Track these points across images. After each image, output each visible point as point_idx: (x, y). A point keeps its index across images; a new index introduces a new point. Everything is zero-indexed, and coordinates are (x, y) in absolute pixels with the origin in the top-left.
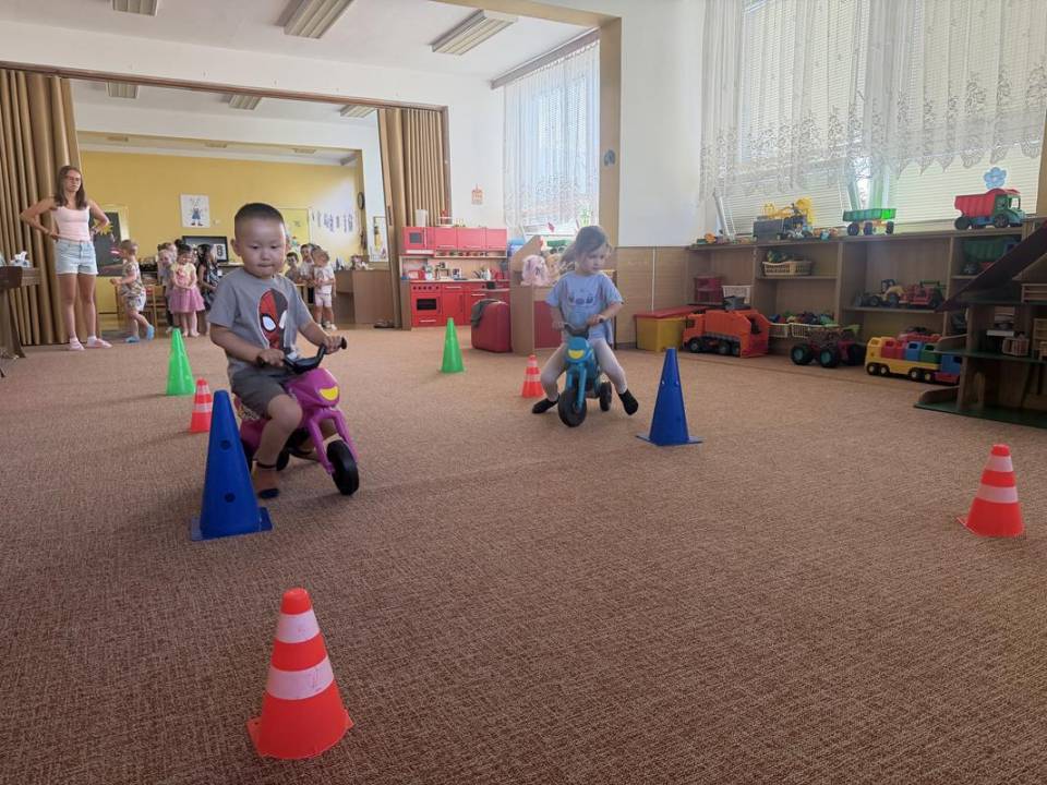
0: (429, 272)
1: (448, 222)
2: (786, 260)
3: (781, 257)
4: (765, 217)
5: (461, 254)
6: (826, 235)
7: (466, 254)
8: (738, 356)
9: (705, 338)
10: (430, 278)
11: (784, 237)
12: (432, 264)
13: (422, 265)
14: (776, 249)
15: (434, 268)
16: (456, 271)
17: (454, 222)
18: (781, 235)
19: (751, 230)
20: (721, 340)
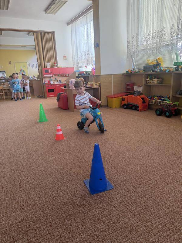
0: (52, 81)
1: (57, 66)
2: (154, 79)
3: (152, 78)
4: (147, 64)
6: (168, 71)
7: (62, 75)
8: (138, 110)
9: (128, 104)
10: (52, 83)
11: (153, 71)
13: (50, 79)
14: (151, 75)
15: (53, 80)
16: (60, 80)
18: (152, 70)
19: (143, 68)
20: (133, 105)
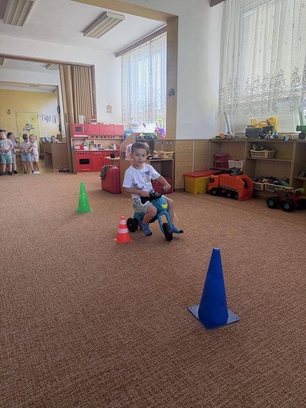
0: (86, 146)
1: (95, 121)
2: (263, 150)
3: (260, 148)
4: (252, 126)
5: (102, 137)
6: (287, 139)
7: (104, 137)
8: (237, 199)
9: (219, 188)
10: (86, 148)
12: (88, 142)
13: (82, 142)
15: (89, 144)
16: (99, 145)
17: (98, 122)
18: (261, 136)
19: (245, 132)
20: (228, 190)
